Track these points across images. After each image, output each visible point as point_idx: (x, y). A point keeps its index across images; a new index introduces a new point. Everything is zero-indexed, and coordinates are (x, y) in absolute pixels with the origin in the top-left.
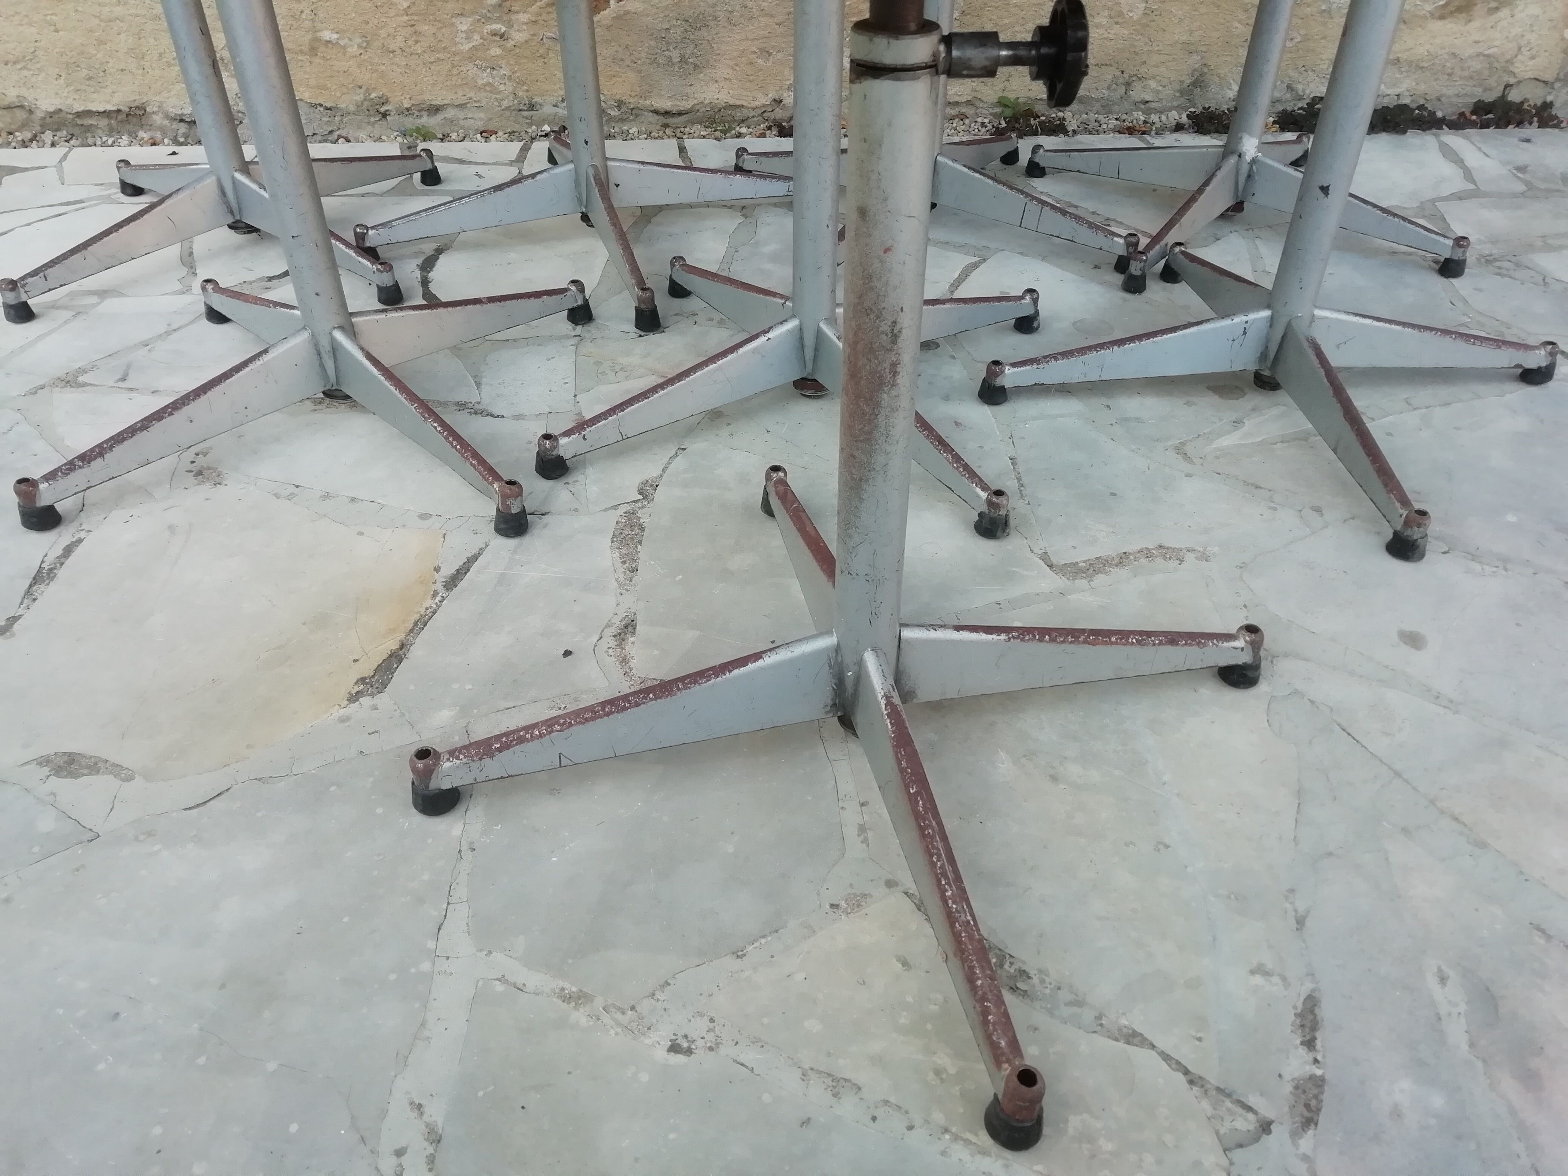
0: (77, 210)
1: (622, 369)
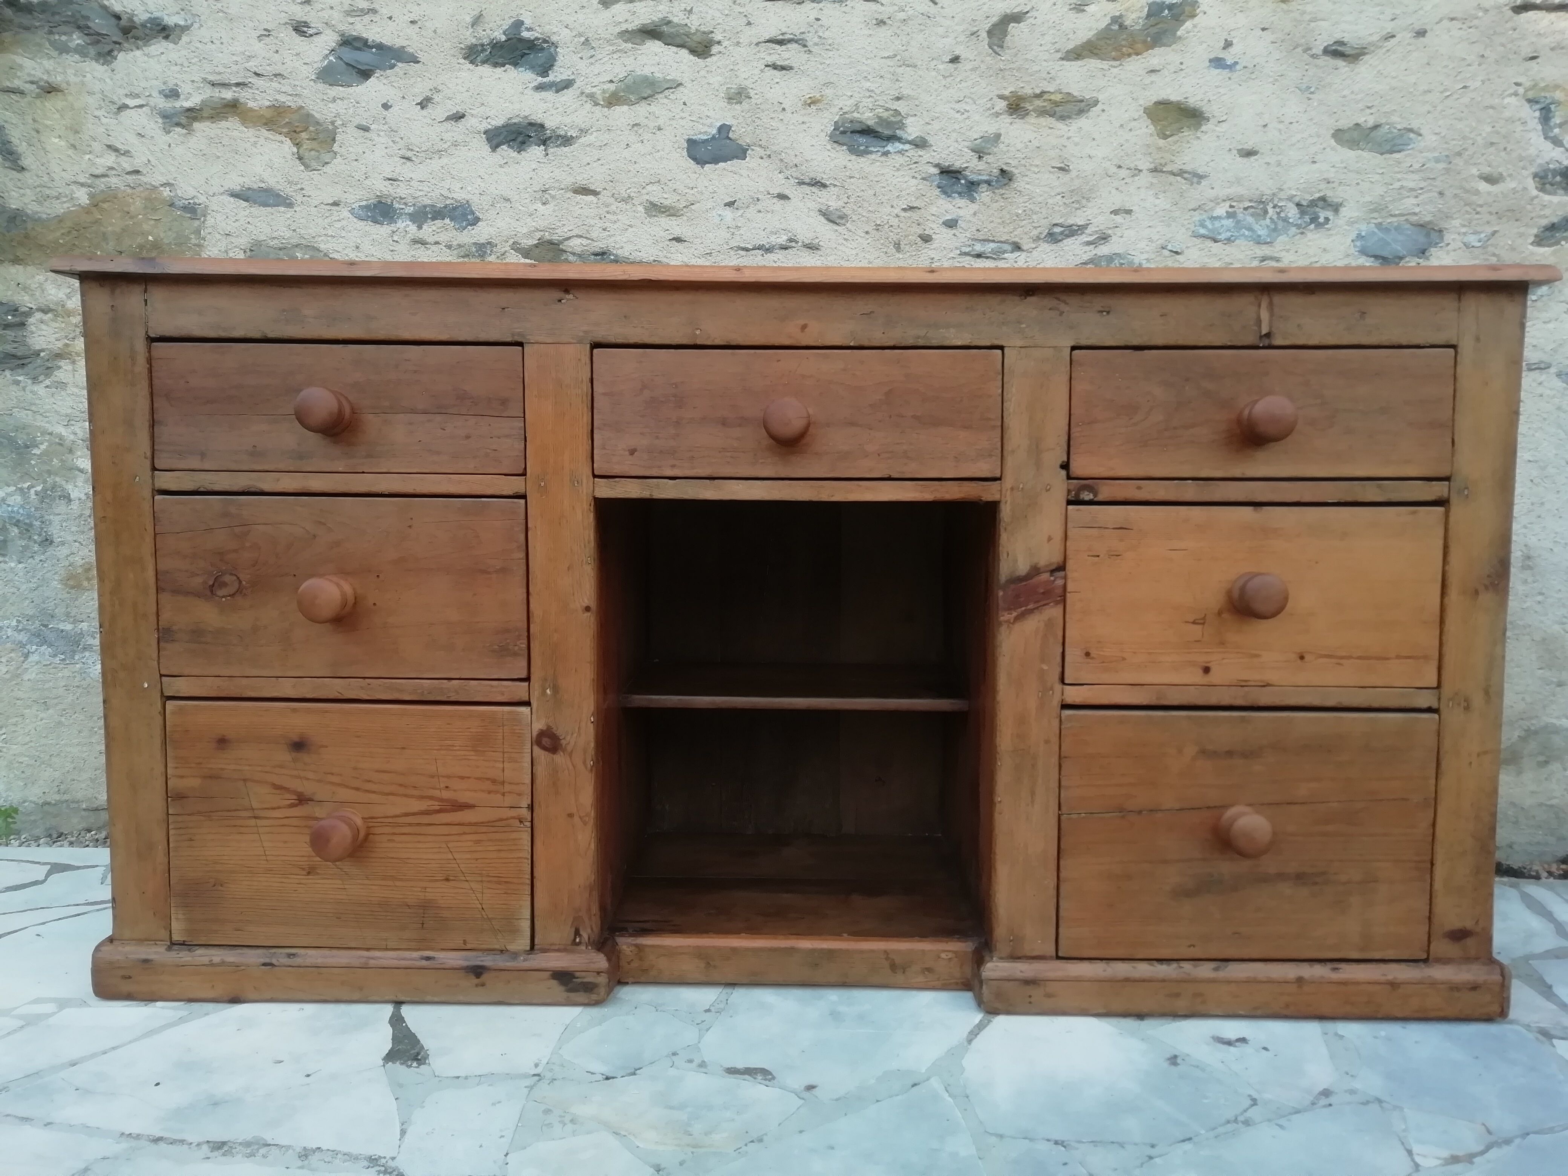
1: (572, 1121)
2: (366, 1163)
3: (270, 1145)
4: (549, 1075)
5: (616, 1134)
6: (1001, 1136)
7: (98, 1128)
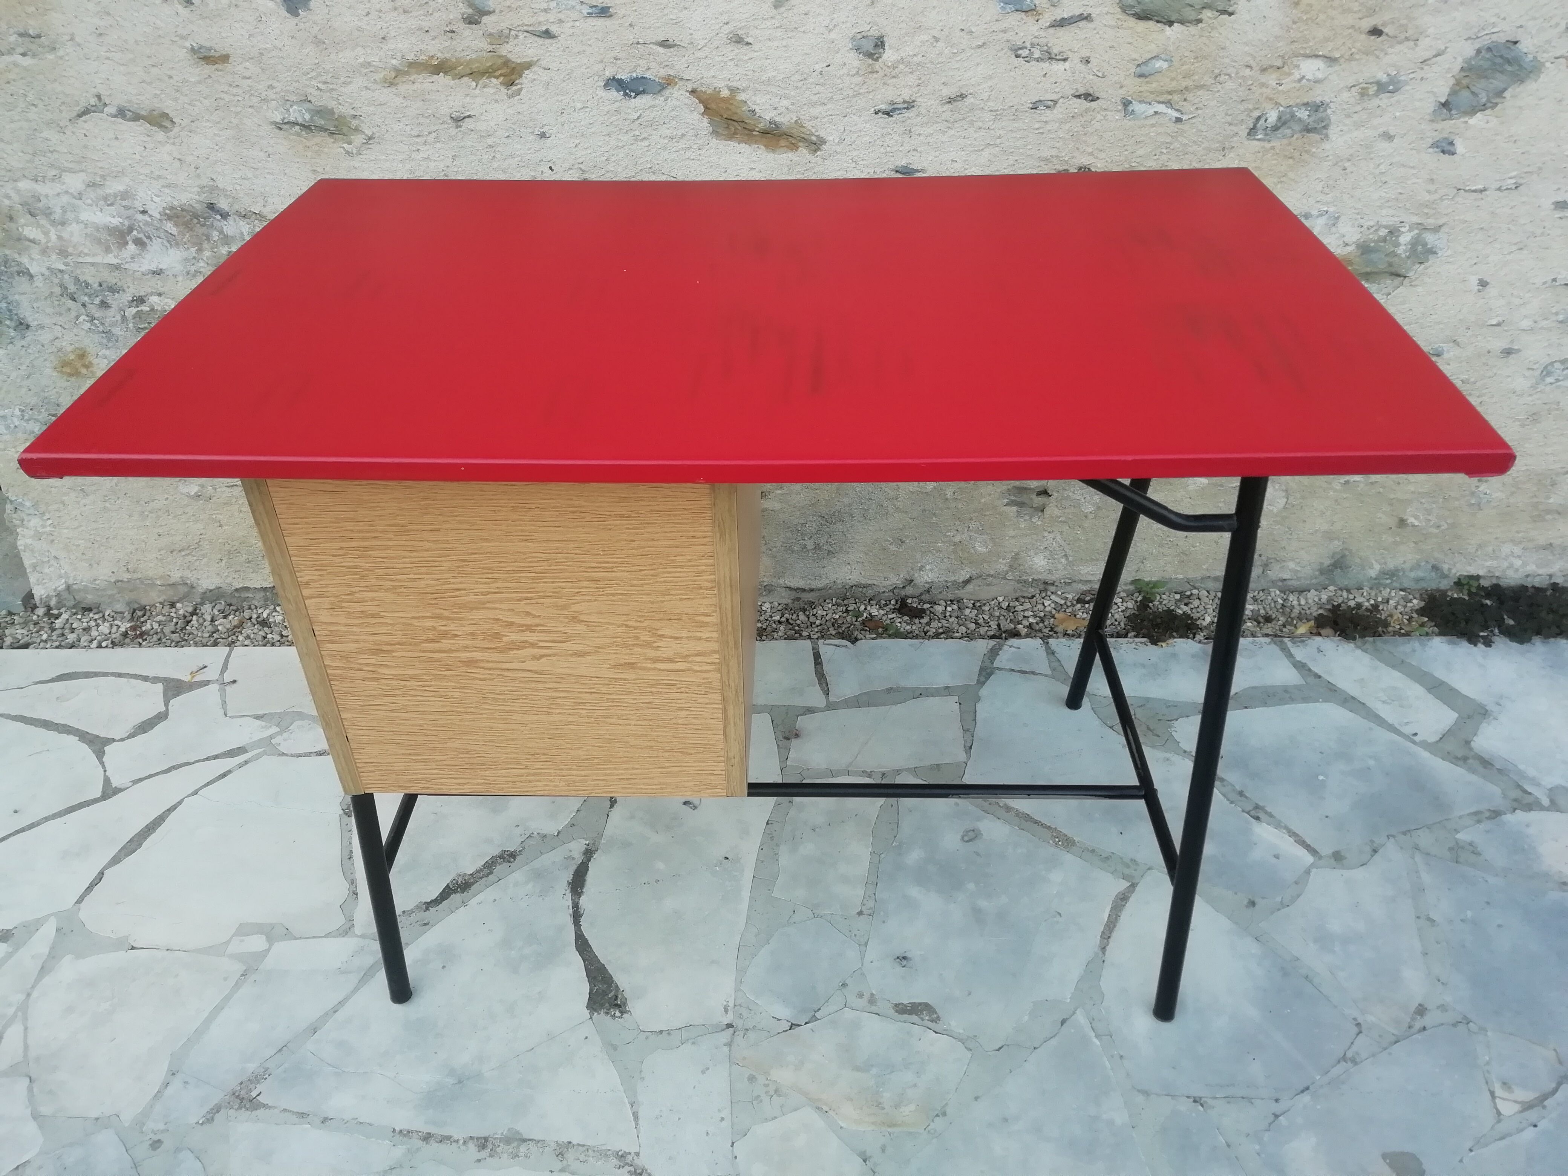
0: (240, 766)
1: (776, 1091)
2: (615, 1162)
3: (525, 1140)
4: (739, 1023)
5: (818, 1109)
6: (1146, 1093)
7: (370, 1125)
